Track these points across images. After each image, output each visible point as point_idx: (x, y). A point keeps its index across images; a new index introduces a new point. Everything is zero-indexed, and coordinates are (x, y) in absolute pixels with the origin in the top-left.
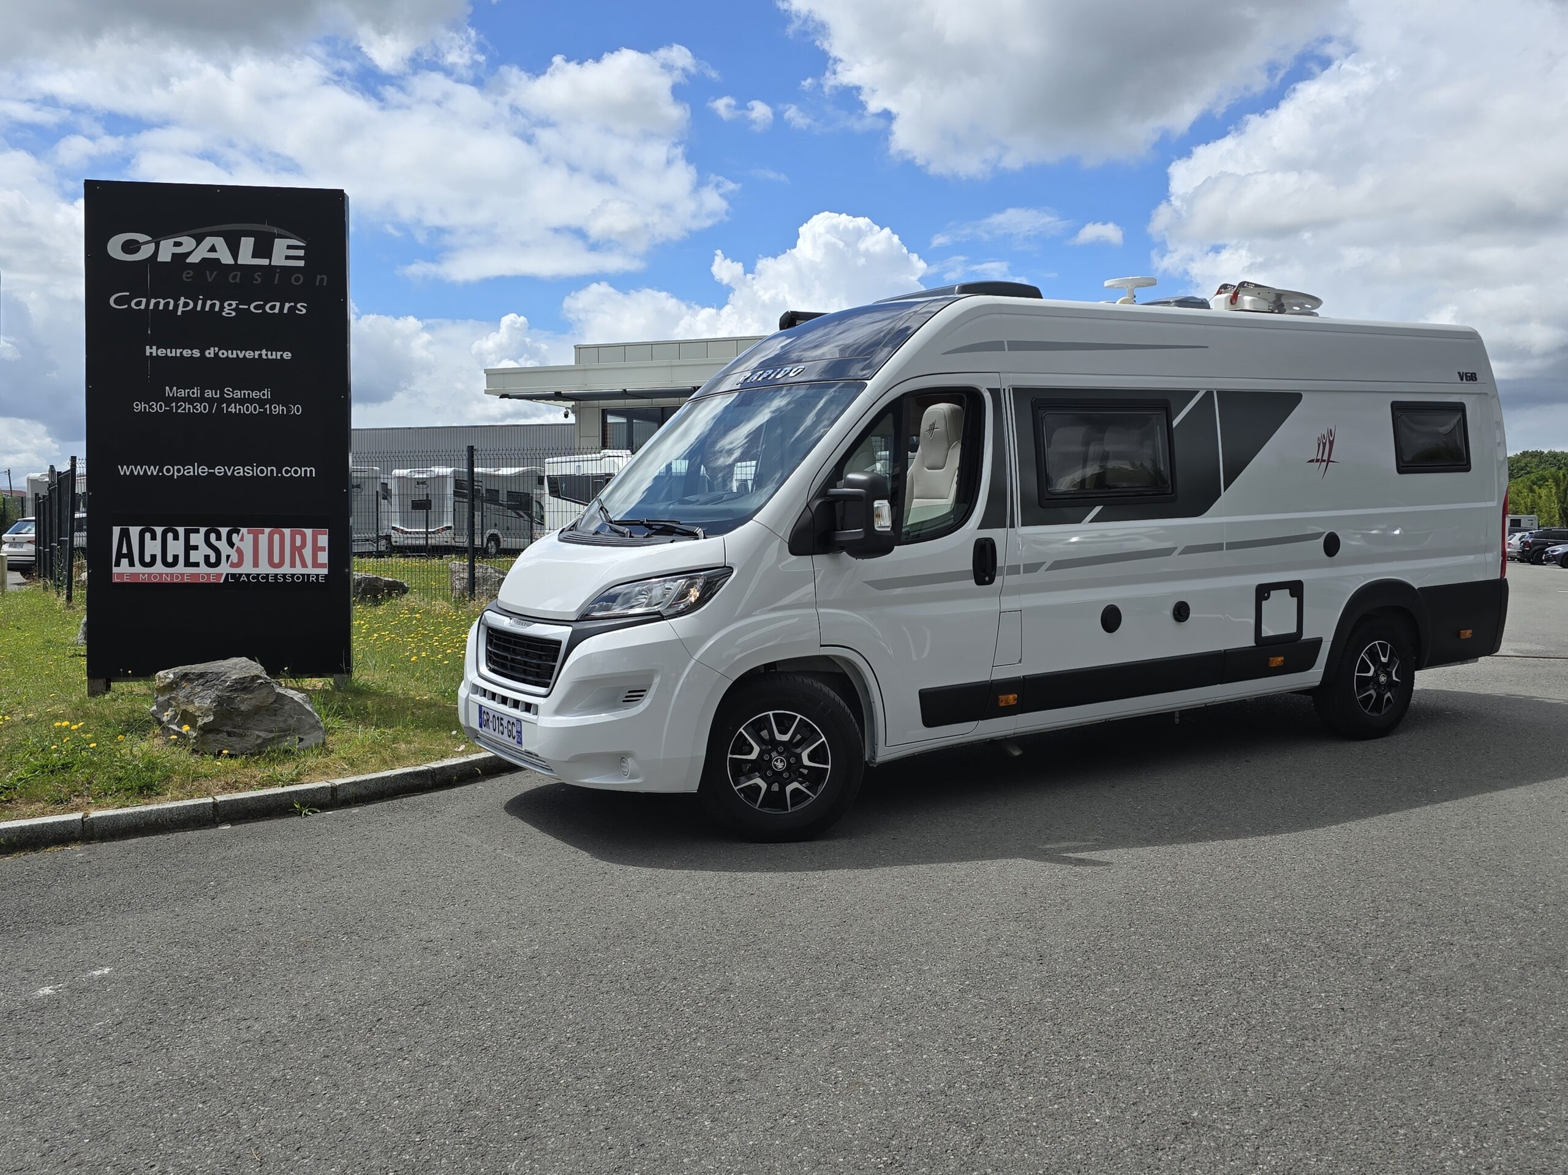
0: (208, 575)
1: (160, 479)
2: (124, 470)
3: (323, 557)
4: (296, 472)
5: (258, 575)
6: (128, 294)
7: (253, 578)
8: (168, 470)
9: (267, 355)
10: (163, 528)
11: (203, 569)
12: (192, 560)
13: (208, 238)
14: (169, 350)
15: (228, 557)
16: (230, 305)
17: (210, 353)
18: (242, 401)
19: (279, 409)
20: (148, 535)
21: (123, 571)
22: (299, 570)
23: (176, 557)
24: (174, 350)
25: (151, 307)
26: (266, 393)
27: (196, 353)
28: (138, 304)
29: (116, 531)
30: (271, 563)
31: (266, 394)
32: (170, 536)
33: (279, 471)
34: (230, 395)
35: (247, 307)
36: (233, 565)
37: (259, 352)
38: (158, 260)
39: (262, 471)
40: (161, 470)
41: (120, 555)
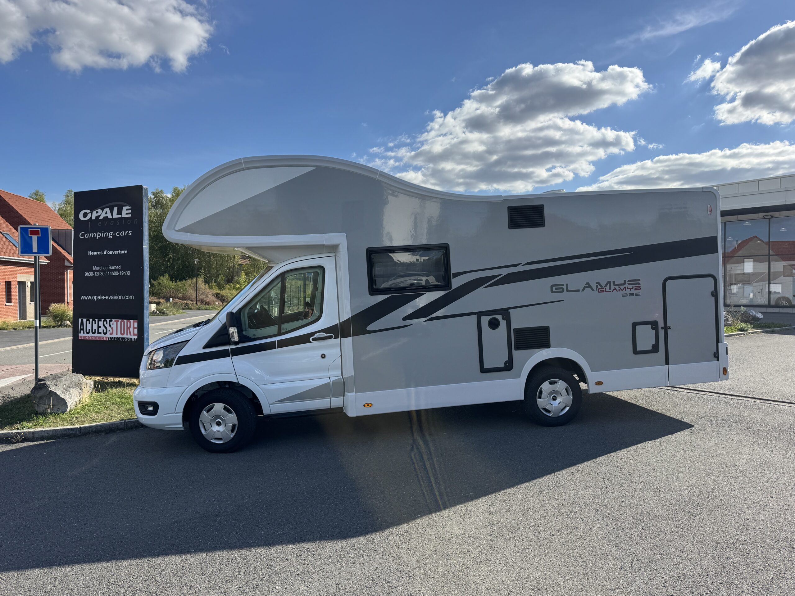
0: (104, 337)
1: (91, 300)
2: (82, 298)
3: (136, 331)
4: (128, 297)
5: (117, 338)
6: (84, 232)
7: (116, 339)
8: (94, 297)
9: (120, 252)
10: (92, 319)
11: (102, 335)
12: (99, 332)
13: (105, 209)
15: (109, 330)
16: (111, 234)
17: (105, 253)
18: (113, 271)
19: (123, 273)
20: (88, 322)
21: (82, 335)
22: (129, 336)
23: (95, 330)
24: (95, 252)
25: (90, 237)
27: (101, 253)
28: (87, 236)
29: (80, 320)
30: (122, 334)
31: (120, 267)
32: (94, 322)
33: (123, 298)
34: (110, 268)
35: (115, 234)
36: (111, 334)
37: (118, 251)
39: (119, 297)
40: (91, 298)
41: (81, 329)
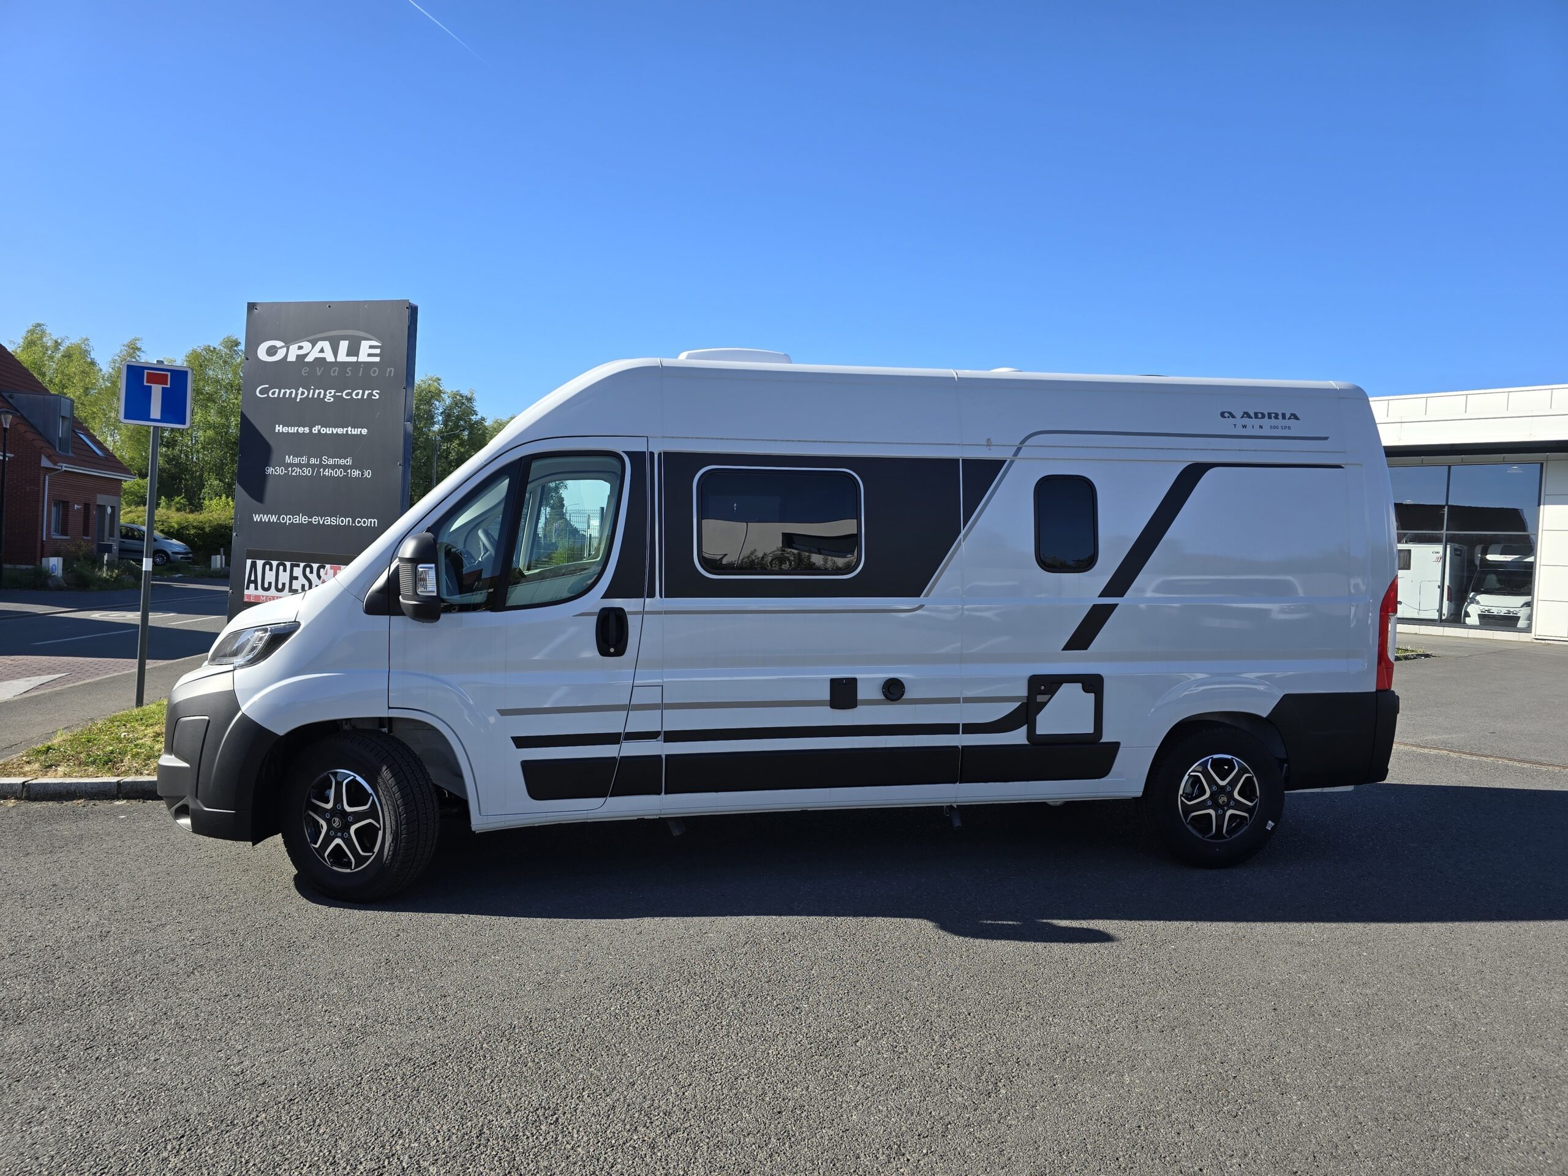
2: (256, 518)
4: (365, 522)
6: (267, 386)
8: (283, 519)
9: (351, 431)
10: (277, 562)
12: (293, 588)
13: (322, 341)
14: (290, 428)
16: (330, 393)
17: (315, 430)
18: (333, 467)
19: (356, 473)
20: (267, 566)
21: (251, 592)
23: (284, 584)
24: (293, 428)
25: (281, 396)
26: (349, 460)
27: (307, 430)
28: (273, 393)
29: (249, 562)
32: (281, 567)
33: (354, 522)
34: (325, 462)
35: (340, 394)
37: (346, 429)
38: (288, 360)
39: (342, 521)
40: (279, 519)
41: (250, 581)
